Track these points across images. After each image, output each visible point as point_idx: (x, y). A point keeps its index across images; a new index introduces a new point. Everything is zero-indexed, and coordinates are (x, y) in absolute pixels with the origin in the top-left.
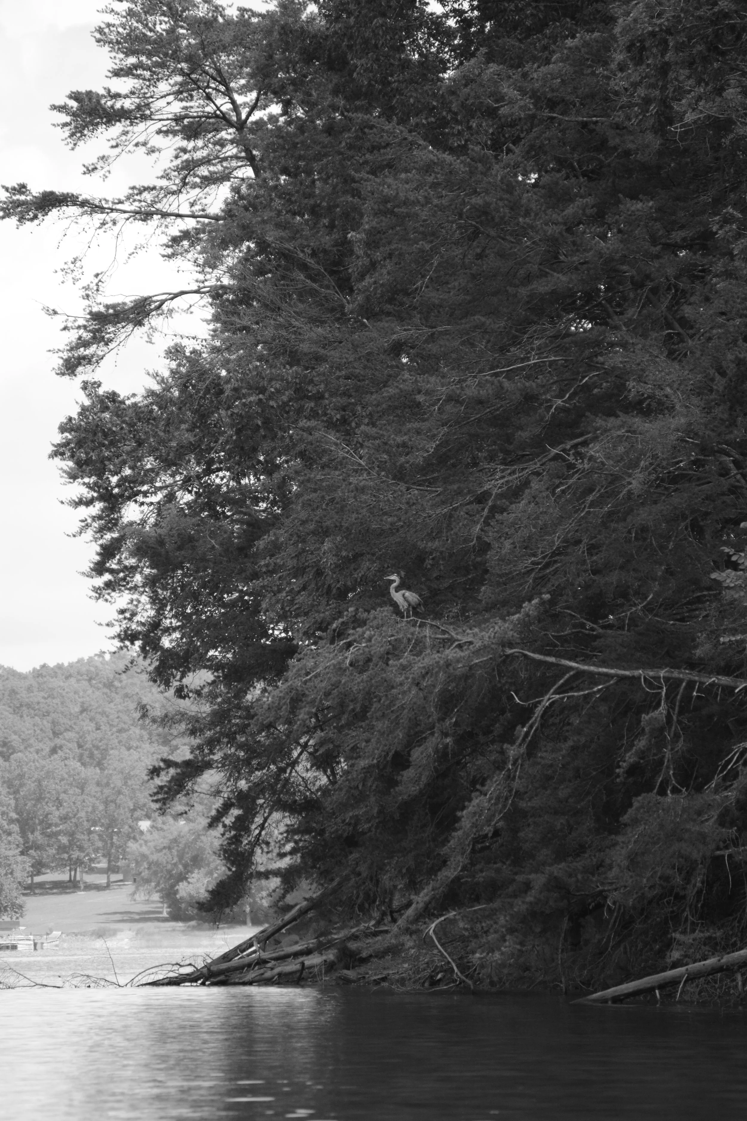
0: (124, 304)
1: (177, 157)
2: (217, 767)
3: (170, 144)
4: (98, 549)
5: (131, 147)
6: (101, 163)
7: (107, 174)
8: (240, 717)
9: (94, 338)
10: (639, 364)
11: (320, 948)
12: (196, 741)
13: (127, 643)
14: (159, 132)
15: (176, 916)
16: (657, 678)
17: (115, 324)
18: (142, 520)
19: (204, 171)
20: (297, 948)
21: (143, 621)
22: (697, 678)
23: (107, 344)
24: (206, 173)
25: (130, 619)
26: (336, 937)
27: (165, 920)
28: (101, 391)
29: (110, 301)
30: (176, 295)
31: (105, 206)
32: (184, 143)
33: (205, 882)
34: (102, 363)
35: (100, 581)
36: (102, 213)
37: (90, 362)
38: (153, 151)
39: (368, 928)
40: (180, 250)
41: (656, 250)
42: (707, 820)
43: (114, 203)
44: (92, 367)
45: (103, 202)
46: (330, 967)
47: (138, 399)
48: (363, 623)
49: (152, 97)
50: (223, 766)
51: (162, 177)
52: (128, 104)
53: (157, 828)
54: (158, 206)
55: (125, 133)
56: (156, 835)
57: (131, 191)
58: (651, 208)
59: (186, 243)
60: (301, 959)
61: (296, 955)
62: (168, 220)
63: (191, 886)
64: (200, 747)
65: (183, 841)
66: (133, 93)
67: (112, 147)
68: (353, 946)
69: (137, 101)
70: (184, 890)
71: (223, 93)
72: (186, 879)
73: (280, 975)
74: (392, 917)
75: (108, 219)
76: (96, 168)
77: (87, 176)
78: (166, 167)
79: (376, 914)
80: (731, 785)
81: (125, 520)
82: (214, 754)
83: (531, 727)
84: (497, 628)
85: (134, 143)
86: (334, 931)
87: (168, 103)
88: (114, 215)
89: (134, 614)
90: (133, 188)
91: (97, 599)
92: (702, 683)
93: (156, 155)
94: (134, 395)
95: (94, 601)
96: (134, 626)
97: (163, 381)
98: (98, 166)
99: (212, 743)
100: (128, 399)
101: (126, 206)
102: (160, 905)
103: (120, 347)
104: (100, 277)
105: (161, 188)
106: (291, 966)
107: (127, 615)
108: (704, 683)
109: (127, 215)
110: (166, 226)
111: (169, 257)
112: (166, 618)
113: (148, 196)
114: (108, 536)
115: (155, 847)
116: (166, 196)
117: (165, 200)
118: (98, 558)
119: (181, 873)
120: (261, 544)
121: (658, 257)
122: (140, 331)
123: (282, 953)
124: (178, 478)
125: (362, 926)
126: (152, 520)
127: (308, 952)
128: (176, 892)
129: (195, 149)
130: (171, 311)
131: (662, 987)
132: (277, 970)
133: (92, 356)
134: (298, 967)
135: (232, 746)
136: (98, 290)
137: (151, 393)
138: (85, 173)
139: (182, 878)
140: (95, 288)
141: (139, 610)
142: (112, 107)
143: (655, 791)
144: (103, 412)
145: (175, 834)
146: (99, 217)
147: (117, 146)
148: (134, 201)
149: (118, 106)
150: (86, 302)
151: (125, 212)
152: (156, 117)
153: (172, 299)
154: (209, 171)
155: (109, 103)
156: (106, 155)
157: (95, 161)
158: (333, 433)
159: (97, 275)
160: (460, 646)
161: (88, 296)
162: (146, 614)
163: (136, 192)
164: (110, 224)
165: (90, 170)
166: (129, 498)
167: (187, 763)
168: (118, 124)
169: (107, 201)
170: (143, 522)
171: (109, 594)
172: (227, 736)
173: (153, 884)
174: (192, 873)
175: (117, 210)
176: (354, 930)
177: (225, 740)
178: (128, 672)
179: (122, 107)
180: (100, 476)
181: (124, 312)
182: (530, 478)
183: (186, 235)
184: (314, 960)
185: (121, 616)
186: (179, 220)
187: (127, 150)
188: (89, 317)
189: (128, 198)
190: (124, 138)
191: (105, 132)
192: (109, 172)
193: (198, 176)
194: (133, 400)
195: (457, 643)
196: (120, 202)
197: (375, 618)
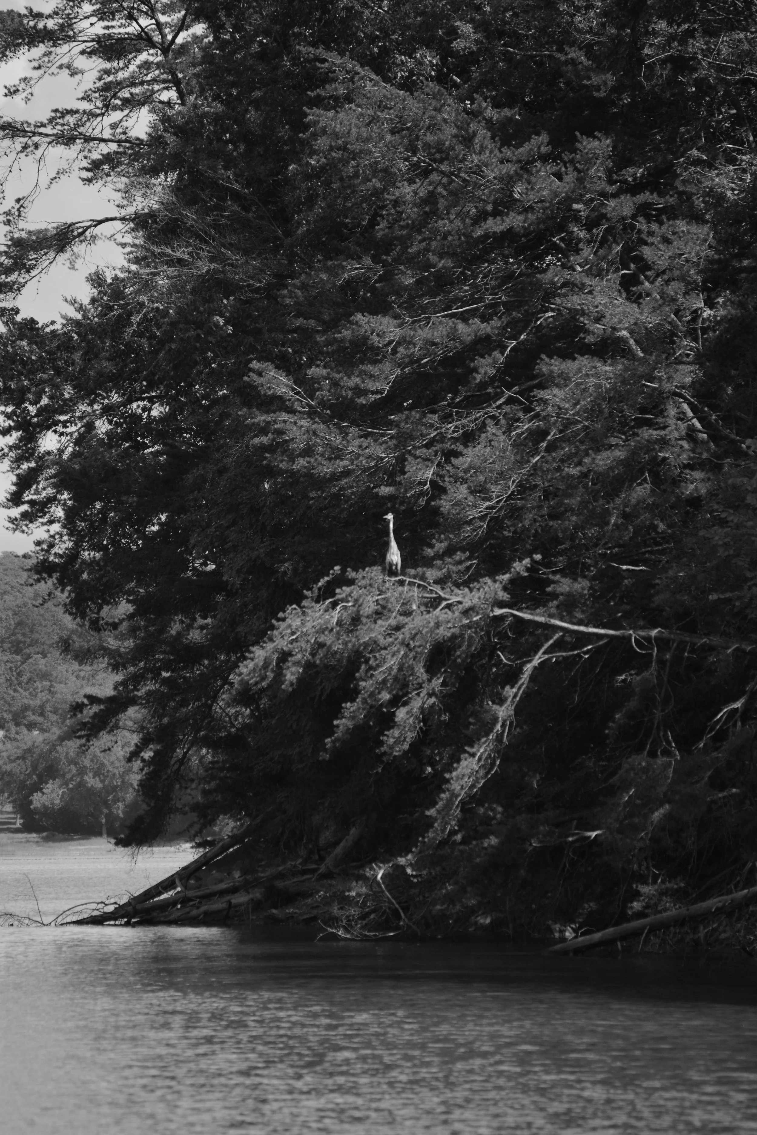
0: (46, 230)
1: (100, 79)
2: (141, 704)
3: (93, 65)
4: (14, 479)
5: (54, 70)
6: (23, 86)
7: (29, 96)
8: (163, 652)
9: (15, 264)
10: (597, 307)
11: (246, 886)
12: (119, 677)
13: (45, 575)
14: (83, 52)
15: (29, 827)
16: (648, 639)
17: (36, 250)
18: (59, 449)
19: (125, 94)
20: (223, 886)
21: (61, 552)
22: (688, 639)
23: (28, 271)
24: (127, 95)
25: (48, 551)
26: (262, 875)
27: (17, 831)
28: (18, 318)
29: (32, 227)
30: (100, 222)
31: (27, 129)
32: (108, 65)
33: (60, 792)
34: (24, 291)
35: (16, 512)
36: (24, 136)
37: (11, 290)
38: (76, 74)
39: (295, 866)
40: (100, 173)
41: (612, 189)
42: (697, 782)
43: (36, 126)
44: (14, 295)
45: (25, 125)
46: (257, 905)
47: (58, 326)
48: (351, 582)
49: (75, 18)
50: (148, 702)
51: (83, 99)
52: (51, 24)
53: (10, 738)
54: (81, 129)
55: (48, 54)
56: (9, 745)
57: (53, 114)
58: (608, 146)
59: (106, 167)
60: (227, 898)
61: (222, 893)
62: (91, 144)
63: (45, 797)
64: (124, 683)
65: (37, 751)
66: (56, 13)
67: (35, 68)
68: (280, 884)
69: (61, 21)
70: (38, 800)
71: (146, 13)
72: (41, 790)
73: (206, 913)
74: (319, 855)
75: (30, 143)
76: (18, 90)
77: (9, 98)
78: (87, 88)
79: (303, 852)
80: (721, 747)
81: (42, 450)
82: (138, 690)
83: (519, 688)
84: (487, 588)
85: (58, 64)
86: (260, 869)
87: (92, 24)
88: (36, 139)
89: (51, 546)
90: (56, 111)
91: (15, 530)
92: (693, 644)
93: (78, 77)
94: (53, 323)
95: (11, 532)
96: (51, 558)
97: (81, 308)
98: (20, 88)
99: (136, 679)
100: (47, 326)
101: (48, 130)
102: (13, 816)
103: (42, 275)
104: (22, 202)
105: (84, 111)
106: (218, 905)
107: (45, 547)
108: (695, 644)
109: (49, 139)
110: (90, 151)
111: (89, 181)
112: (84, 550)
113: (71, 120)
114: (25, 466)
115: (8, 757)
116: (89, 120)
117: (88, 124)
118: (14, 488)
119: (35, 783)
120: (190, 478)
121: (615, 196)
122: (63, 258)
123: (208, 891)
124: (96, 407)
125: (289, 864)
126: (70, 449)
127: (234, 890)
128: (31, 802)
129: (117, 70)
130: (94, 237)
131: (623, 938)
132: (203, 908)
133: (14, 283)
134: (225, 905)
135: (156, 682)
136: (19, 216)
137: (70, 321)
138: (6, 95)
139: (37, 788)
140: (17, 213)
141: (57, 541)
142: (35, 27)
143: (646, 753)
144: (22, 340)
145: (29, 744)
146: (20, 141)
147: (39, 67)
148: (57, 124)
149: (41, 26)
150: (8, 228)
151: (47, 135)
152: (80, 39)
153: (96, 226)
154: (131, 94)
155: (32, 24)
156: (28, 76)
157: (17, 82)
158: (284, 374)
159: (18, 200)
160: (449, 607)
161: (9, 221)
162: (64, 546)
163: (58, 115)
164: (32, 148)
165: (11, 92)
166: (48, 428)
167: (110, 700)
168: (41, 45)
169: (29, 124)
170: (61, 451)
171: (26, 525)
172: (152, 672)
173: (6, 795)
174: (47, 783)
175: (40, 134)
176: (280, 868)
177: (150, 676)
178: (46, 605)
179: (45, 27)
180: (18, 405)
181: (46, 239)
182: (487, 422)
183: (108, 158)
184: (241, 899)
185: (38, 548)
186: (102, 145)
187: (50, 71)
188: (10, 243)
189: (51, 121)
190: (46, 59)
191: (27, 53)
192: (32, 94)
193: (119, 98)
194: (52, 328)
195: (444, 604)
196: (43, 125)
197: (364, 577)
